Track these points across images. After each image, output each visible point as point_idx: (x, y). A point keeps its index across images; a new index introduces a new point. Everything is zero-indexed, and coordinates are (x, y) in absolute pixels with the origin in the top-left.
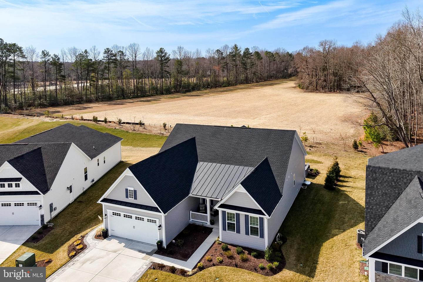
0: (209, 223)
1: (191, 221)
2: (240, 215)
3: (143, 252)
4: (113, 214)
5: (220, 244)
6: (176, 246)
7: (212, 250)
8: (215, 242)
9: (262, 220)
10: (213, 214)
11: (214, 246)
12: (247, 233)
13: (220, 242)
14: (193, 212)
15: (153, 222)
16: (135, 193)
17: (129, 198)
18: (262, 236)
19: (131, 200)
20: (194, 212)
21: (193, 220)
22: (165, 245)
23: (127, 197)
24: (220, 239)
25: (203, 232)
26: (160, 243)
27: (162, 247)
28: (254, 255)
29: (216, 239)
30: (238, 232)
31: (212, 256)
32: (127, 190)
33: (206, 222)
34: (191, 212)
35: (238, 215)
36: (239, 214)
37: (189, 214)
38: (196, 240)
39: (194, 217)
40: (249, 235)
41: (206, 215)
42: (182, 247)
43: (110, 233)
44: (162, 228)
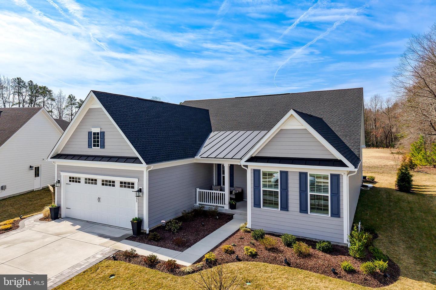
0: (227, 207)
1: (197, 204)
2: (289, 174)
3: (106, 237)
4: (70, 181)
5: (249, 232)
6: (167, 230)
7: (236, 239)
8: (239, 230)
9: (336, 178)
10: (234, 197)
11: (238, 234)
12: (303, 209)
13: (249, 230)
14: (200, 190)
15: (129, 187)
16: (102, 138)
17: (93, 147)
18: (336, 213)
19: (96, 151)
20: (202, 190)
21: (202, 203)
22: (146, 228)
23: (90, 146)
24: (249, 225)
25: (218, 217)
26: (137, 224)
27: (142, 231)
28: (323, 247)
29: (242, 225)
30: (285, 207)
31: (234, 245)
32: (90, 133)
33: (221, 205)
34: (198, 190)
35: (284, 175)
36: (286, 173)
37: (194, 193)
38: (203, 226)
39: (202, 197)
40: (307, 213)
41: (222, 192)
42: (177, 232)
43: (63, 213)
44: (143, 194)
